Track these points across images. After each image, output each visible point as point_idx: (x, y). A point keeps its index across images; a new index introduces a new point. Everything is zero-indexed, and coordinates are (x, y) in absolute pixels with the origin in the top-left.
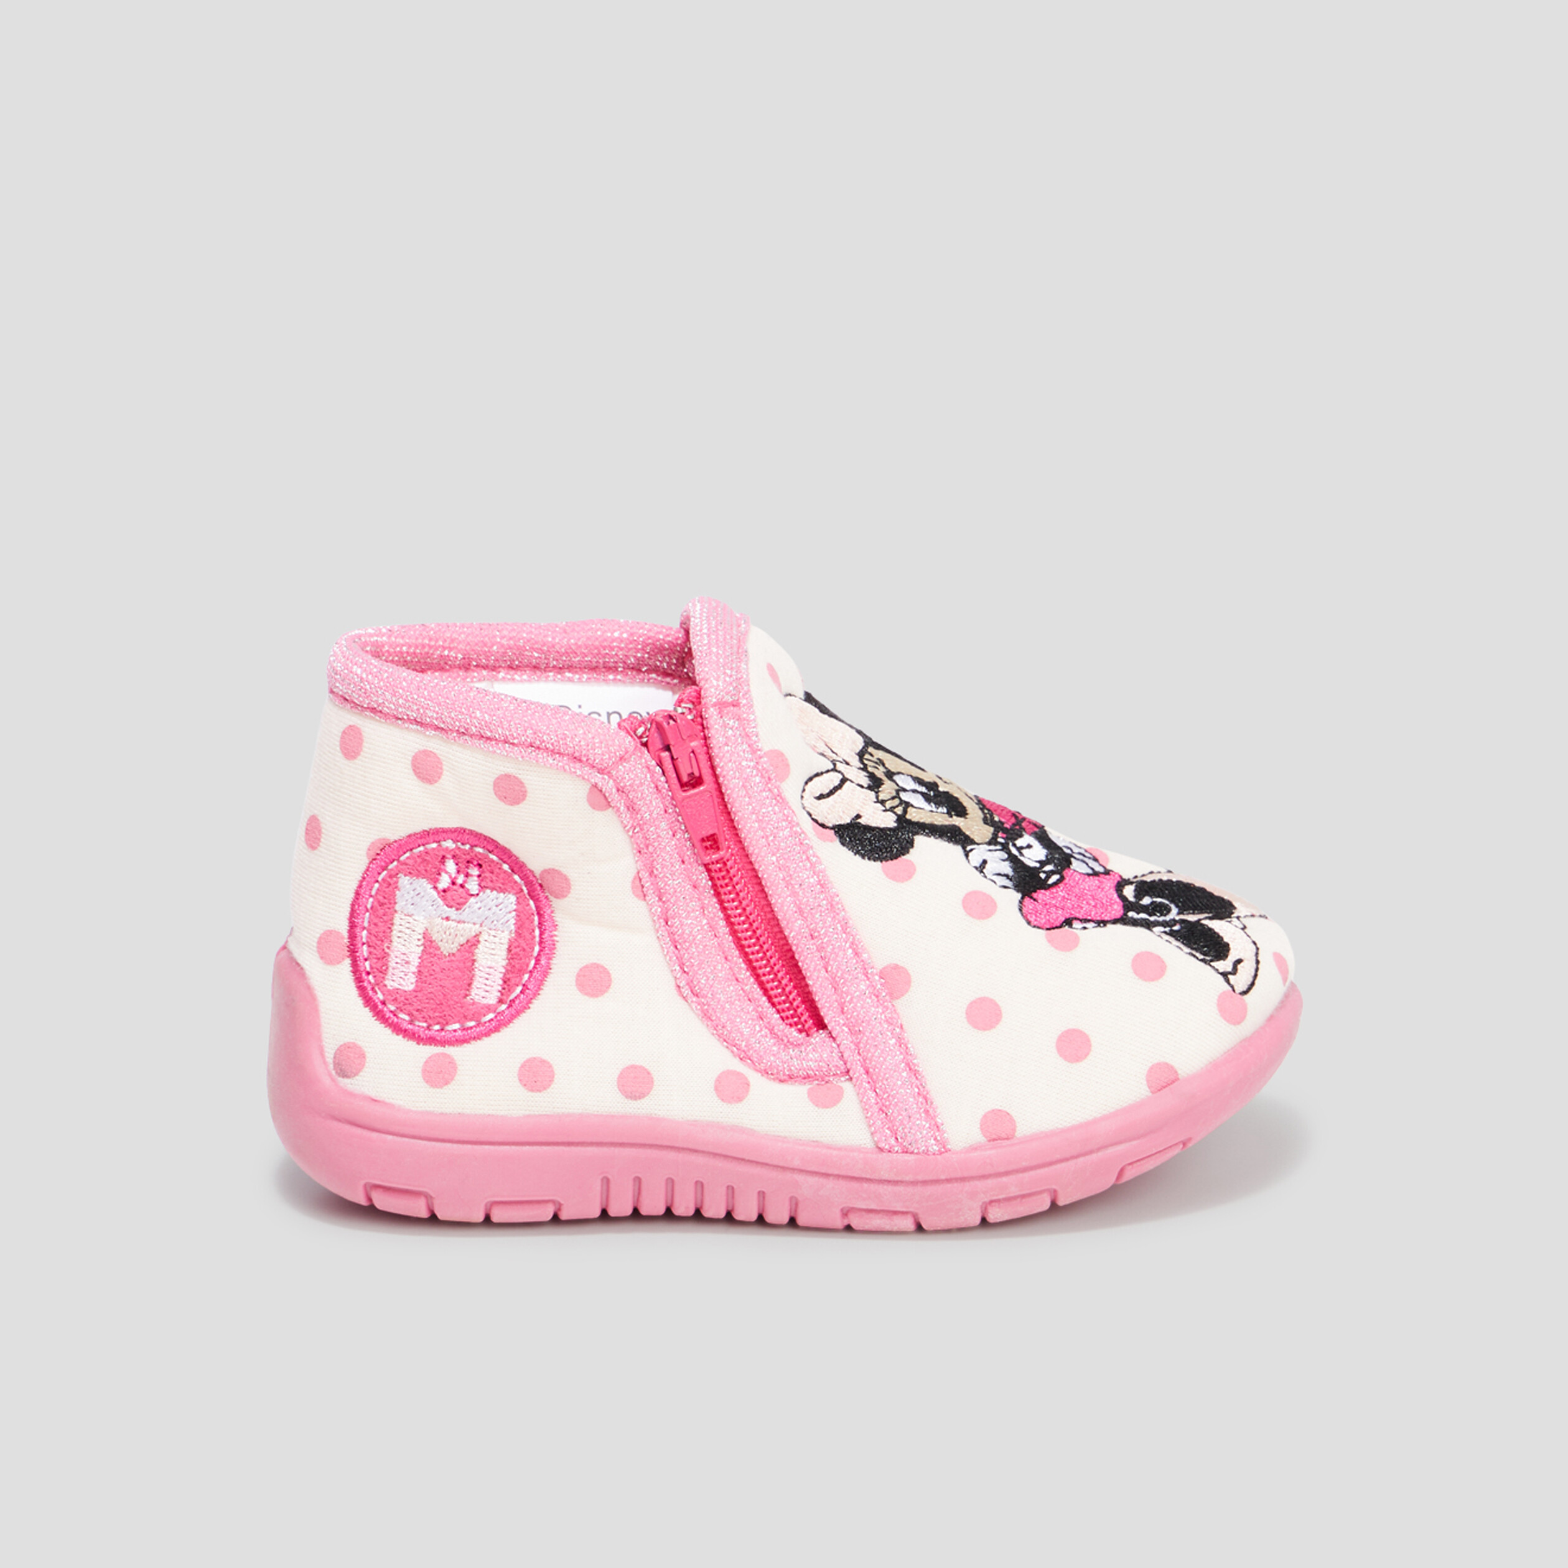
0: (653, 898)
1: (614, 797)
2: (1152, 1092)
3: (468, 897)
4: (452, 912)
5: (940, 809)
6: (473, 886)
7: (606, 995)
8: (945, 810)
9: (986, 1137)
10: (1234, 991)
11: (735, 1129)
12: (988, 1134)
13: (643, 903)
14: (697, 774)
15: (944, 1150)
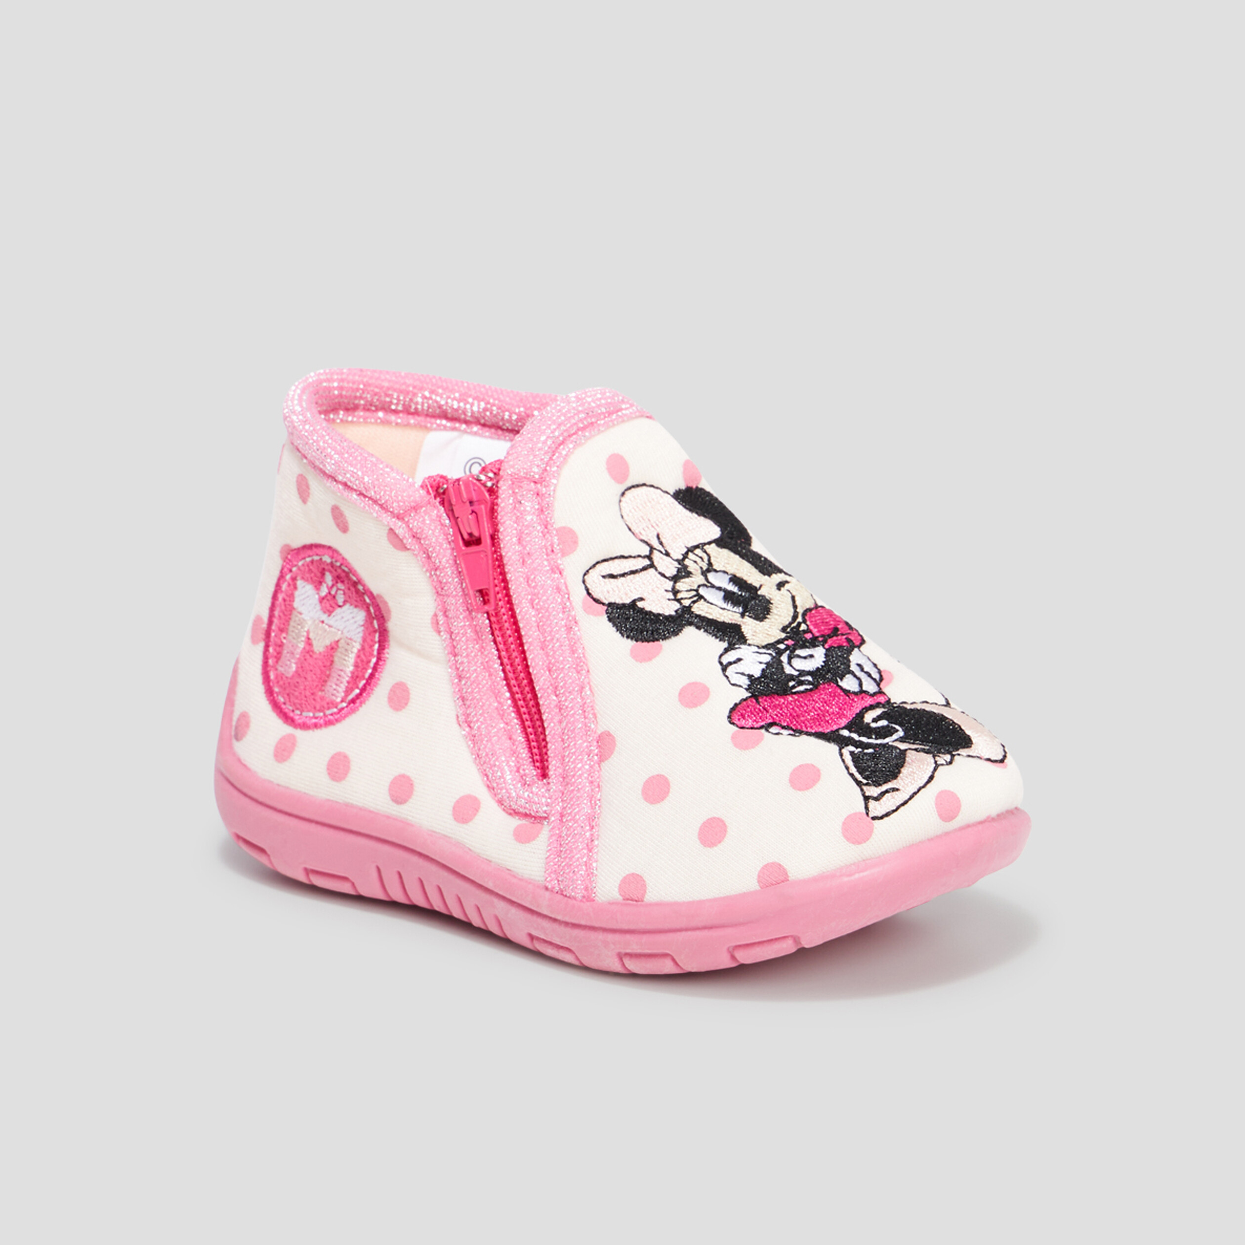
0: (445, 636)
1: (409, 541)
2: (761, 888)
3: (336, 607)
4: (324, 617)
5: (735, 609)
6: (340, 599)
7: (404, 710)
8: (741, 609)
9: (622, 896)
10: (867, 814)
11: (458, 844)
12: (623, 894)
13: (438, 638)
14: (476, 534)
15: (588, 899)
